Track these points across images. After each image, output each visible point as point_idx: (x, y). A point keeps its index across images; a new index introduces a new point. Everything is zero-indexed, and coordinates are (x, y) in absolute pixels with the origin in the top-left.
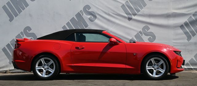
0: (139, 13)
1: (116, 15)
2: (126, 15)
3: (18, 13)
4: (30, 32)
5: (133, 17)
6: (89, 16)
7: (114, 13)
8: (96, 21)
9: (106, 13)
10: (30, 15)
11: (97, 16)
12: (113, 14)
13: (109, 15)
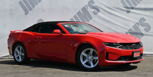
0: (137, 7)
1: (116, 8)
2: (125, 9)
3: (32, 8)
5: (131, 10)
6: (93, 10)
8: (99, 14)
9: (107, 7)
10: (43, 10)
11: (100, 10)
12: (114, 7)
13: (110, 8)
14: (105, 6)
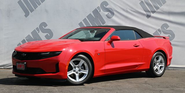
0: (158, 10)
1: (134, 12)
2: (144, 12)
3: (34, 9)
4: (46, 28)
5: (152, 15)
6: (107, 13)
7: (133, 10)
8: (114, 18)
9: (124, 10)
10: (46, 11)
11: (115, 13)
13: (127, 12)
14: (121, 8)
